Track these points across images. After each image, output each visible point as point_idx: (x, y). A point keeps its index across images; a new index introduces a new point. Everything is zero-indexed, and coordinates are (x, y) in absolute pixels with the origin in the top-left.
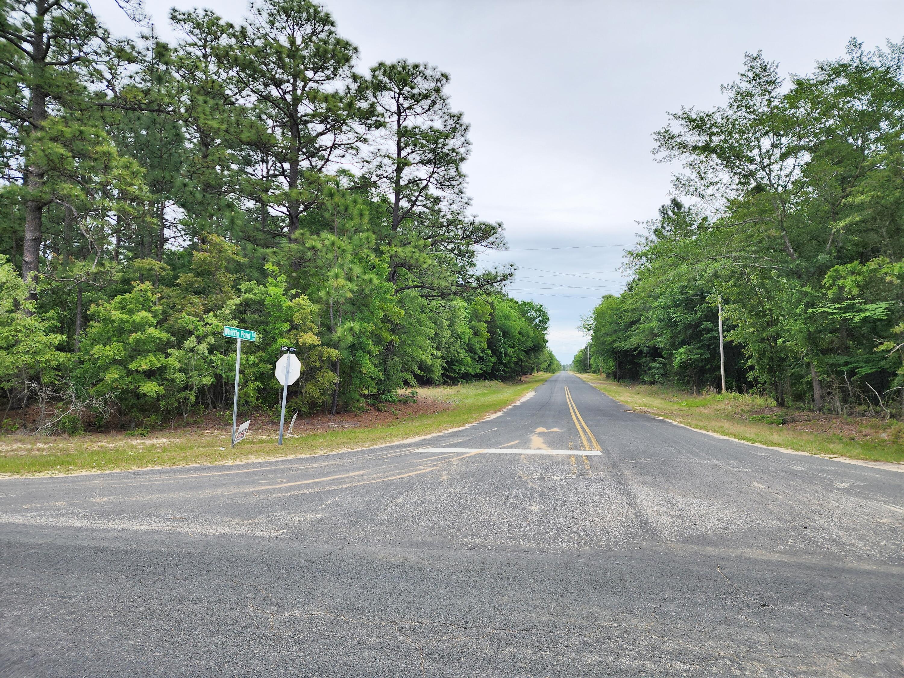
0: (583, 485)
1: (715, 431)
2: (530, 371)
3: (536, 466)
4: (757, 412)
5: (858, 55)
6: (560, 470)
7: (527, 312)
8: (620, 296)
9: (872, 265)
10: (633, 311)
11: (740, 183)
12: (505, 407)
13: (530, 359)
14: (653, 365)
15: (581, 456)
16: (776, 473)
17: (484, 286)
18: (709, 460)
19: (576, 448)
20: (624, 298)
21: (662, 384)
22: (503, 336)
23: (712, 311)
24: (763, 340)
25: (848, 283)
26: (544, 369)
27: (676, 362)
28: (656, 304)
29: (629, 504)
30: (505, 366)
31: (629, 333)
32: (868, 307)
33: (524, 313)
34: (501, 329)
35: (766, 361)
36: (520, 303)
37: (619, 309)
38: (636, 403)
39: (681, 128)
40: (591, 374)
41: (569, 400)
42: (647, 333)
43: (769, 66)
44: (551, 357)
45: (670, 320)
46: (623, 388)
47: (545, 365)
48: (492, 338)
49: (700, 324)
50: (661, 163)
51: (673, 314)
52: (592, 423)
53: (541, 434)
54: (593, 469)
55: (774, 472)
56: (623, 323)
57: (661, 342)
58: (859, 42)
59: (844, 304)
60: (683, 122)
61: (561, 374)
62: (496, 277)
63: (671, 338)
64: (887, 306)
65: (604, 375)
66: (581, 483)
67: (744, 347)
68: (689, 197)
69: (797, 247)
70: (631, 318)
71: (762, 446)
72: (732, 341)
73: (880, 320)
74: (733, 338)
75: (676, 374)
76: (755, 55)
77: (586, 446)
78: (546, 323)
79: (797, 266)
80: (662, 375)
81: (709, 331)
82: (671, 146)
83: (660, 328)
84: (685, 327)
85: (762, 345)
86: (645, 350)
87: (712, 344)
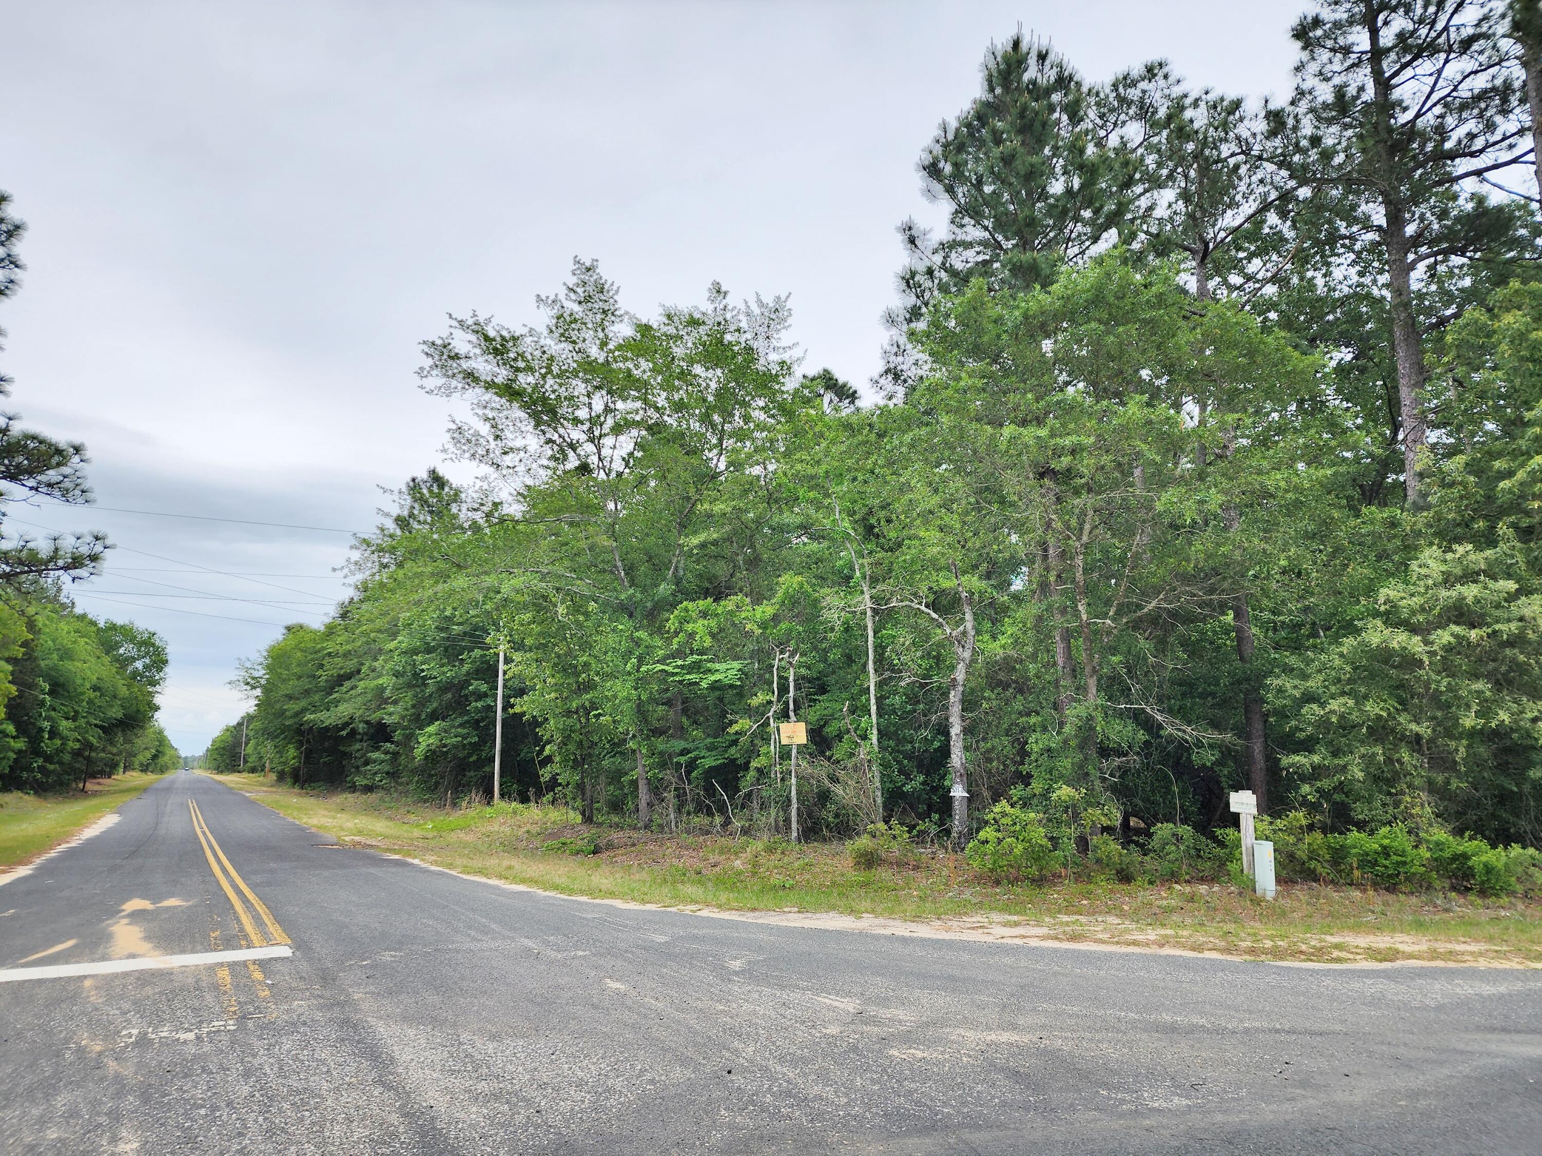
0: (257, 1043)
1: (500, 877)
2: (108, 769)
3: (126, 1006)
4: (553, 836)
5: (722, 306)
6: (194, 1010)
7: (117, 646)
8: (322, 628)
9: (729, 604)
10: (347, 655)
11: (553, 458)
12: (39, 854)
13: (112, 744)
14: (375, 755)
15: (245, 964)
16: (632, 952)
17: (17, 574)
18: (513, 939)
19: (229, 943)
20: (331, 631)
21: (387, 790)
22: (51, 693)
23: (487, 662)
24: (568, 713)
25: (699, 626)
26: (141, 765)
27: (419, 752)
28: (392, 645)
29: (380, 1082)
30: (48, 759)
31: (335, 695)
32: (717, 666)
33: (109, 647)
34: (47, 677)
35: (572, 747)
36: (102, 625)
37: (319, 651)
38: (342, 829)
39: (469, 347)
40: (245, 775)
41: (200, 828)
42: (369, 696)
43: (606, 287)
44: (161, 741)
45: (415, 675)
46: (312, 800)
47: (144, 757)
48: (20, 697)
49: (467, 683)
50: (432, 397)
51: (422, 663)
52: (258, 879)
53: (137, 916)
54: (279, 994)
55: (626, 951)
56: (324, 676)
57: (392, 715)
58: (723, 289)
59: (689, 660)
60: (473, 338)
61: (179, 776)
62: (54, 558)
63: (413, 706)
64: (740, 666)
65: (273, 777)
66: (254, 1040)
67: (539, 725)
68: (474, 463)
69: (630, 570)
70: (341, 668)
71: (584, 899)
72: (523, 714)
73: (732, 686)
74: (525, 708)
75: (414, 771)
76: (588, 264)
77: (253, 937)
78: (160, 670)
79: (630, 598)
80: (388, 773)
81: (480, 696)
82: (450, 373)
83: (396, 689)
84: (439, 689)
85: (569, 722)
86: (361, 727)
87: (483, 720)
